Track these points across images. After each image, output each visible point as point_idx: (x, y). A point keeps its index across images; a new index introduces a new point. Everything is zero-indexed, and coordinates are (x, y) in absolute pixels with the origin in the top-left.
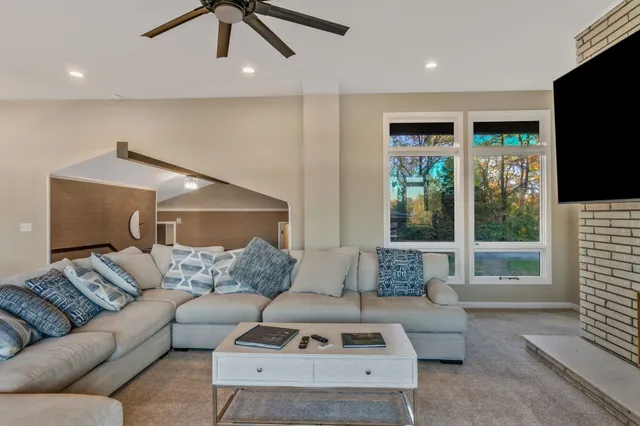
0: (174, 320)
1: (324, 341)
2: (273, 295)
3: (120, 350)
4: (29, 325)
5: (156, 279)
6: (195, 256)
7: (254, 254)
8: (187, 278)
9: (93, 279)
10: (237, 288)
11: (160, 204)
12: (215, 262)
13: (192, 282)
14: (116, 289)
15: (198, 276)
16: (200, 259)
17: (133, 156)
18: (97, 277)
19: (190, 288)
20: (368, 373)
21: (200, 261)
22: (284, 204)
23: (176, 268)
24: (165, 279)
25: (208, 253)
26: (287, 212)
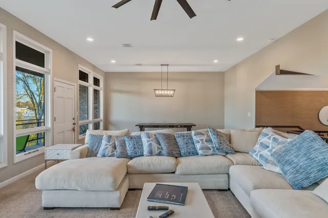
6: (270, 138)
8: (259, 152)
13: (261, 155)
15: (265, 152)
17: (283, 72)
19: (258, 158)
21: (270, 143)
25: (278, 138)
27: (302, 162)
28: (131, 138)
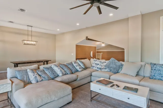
0: (91, 75)
1: (118, 87)
2: (115, 73)
3: (78, 79)
4: (65, 71)
5: (90, 66)
6: (98, 62)
7: (111, 62)
8: (96, 66)
9: (77, 64)
10: (107, 70)
11: (97, 50)
12: (103, 63)
13: (97, 67)
14: (81, 67)
15: (98, 66)
16: (99, 62)
17: (89, 39)
18: (78, 64)
19: (96, 69)
20: (129, 99)
21: (99, 63)
22: (124, 49)
23: (94, 64)
24: (92, 66)
25: (101, 61)
26: (124, 51)
27: (115, 66)
28: (48, 69)
